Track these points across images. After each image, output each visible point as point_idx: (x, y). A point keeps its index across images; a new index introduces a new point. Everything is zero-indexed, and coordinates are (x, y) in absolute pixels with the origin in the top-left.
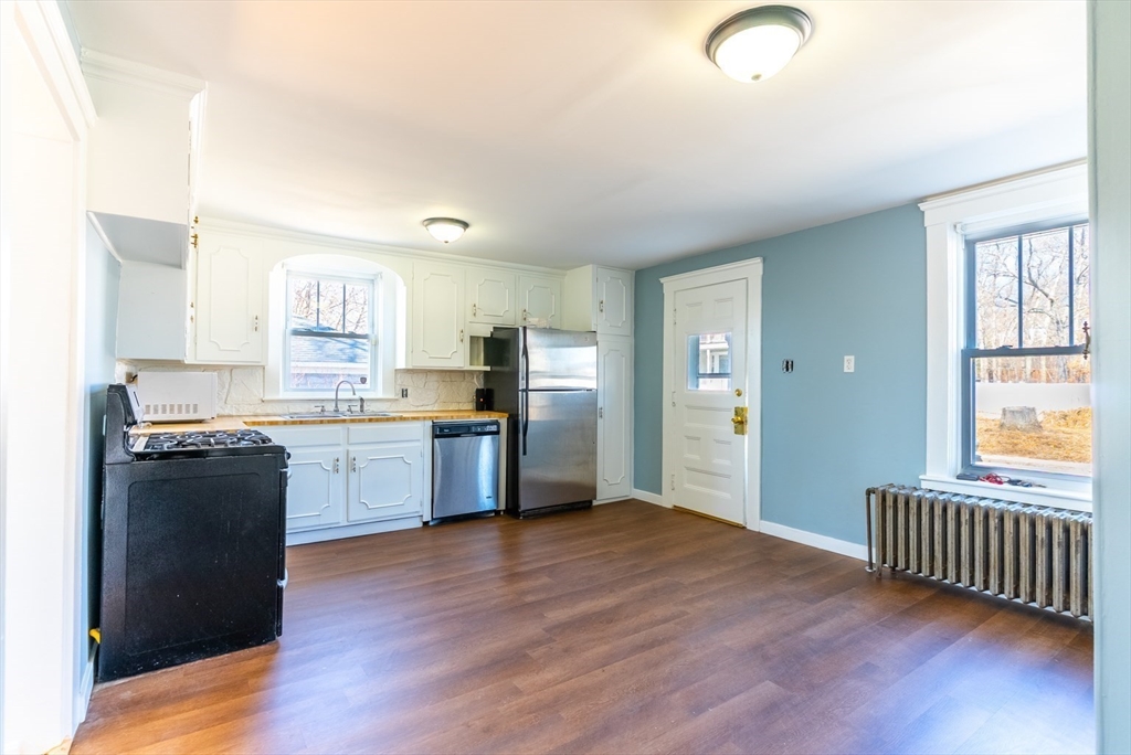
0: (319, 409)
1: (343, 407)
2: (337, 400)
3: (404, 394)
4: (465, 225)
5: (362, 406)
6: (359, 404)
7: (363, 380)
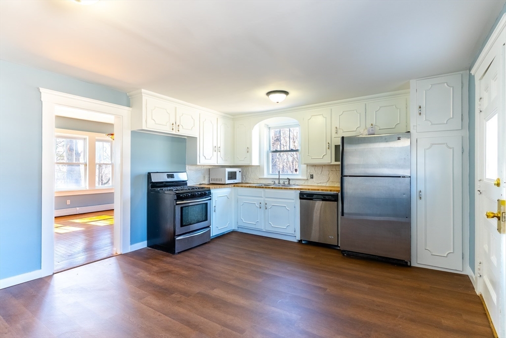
0: (273, 182)
1: (281, 182)
2: (279, 179)
3: (312, 177)
4: (286, 93)
5: (289, 182)
6: (288, 181)
7: (296, 170)
